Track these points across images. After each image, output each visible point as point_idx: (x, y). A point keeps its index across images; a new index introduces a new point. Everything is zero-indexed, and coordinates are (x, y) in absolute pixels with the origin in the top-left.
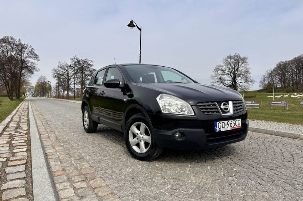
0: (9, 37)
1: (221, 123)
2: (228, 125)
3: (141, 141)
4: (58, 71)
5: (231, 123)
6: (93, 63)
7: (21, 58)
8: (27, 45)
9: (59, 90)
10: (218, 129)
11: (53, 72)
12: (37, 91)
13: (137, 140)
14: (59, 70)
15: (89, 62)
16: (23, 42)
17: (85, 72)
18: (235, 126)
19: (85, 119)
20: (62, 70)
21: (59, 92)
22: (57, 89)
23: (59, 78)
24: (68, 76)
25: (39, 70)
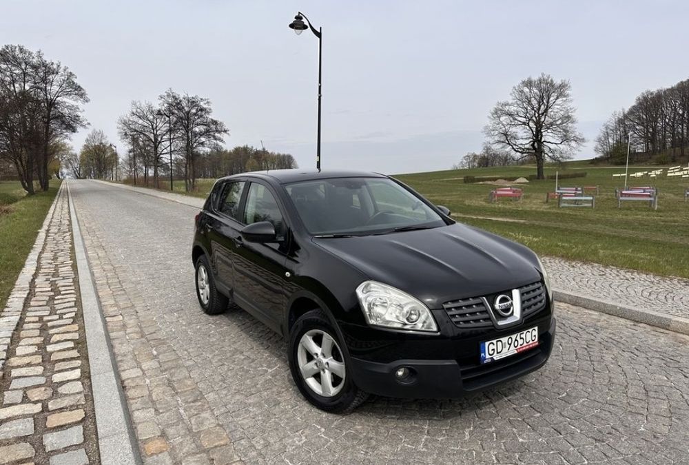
0: (16, 47)
1: (495, 343)
2: (510, 345)
3: (323, 370)
4: (131, 123)
5: (516, 340)
6: (211, 106)
7: (46, 95)
8: (59, 66)
9: (135, 165)
10: (488, 356)
11: (120, 126)
12: (85, 165)
13: (315, 368)
14: (133, 122)
15: (202, 103)
16: (47, 59)
17: (192, 128)
18: (525, 344)
19: (200, 283)
20: (141, 121)
21: (136, 170)
22: (132, 162)
23: (134, 141)
24: (156, 136)
25: (89, 124)
